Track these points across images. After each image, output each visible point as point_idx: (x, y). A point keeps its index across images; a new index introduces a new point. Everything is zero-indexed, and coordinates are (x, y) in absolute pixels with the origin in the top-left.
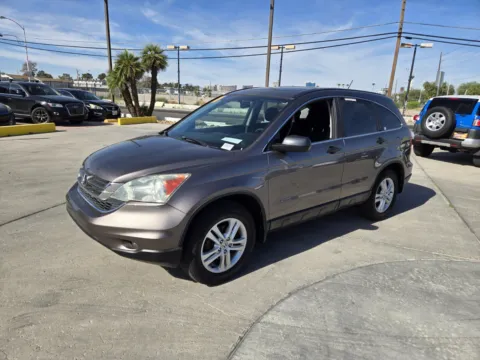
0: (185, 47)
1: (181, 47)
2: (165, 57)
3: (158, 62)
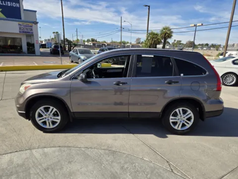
0: (201, 24)
1: (198, 25)
2: (172, 32)
3: (167, 35)
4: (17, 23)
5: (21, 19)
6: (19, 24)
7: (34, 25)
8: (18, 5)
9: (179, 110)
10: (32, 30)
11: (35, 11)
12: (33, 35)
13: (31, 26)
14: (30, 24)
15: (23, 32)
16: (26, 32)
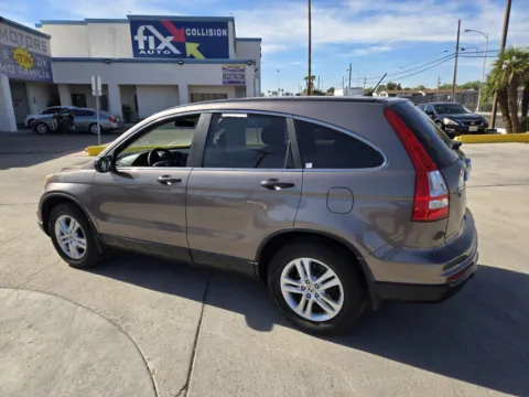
4: (221, 66)
5: (227, 57)
6: (224, 69)
7: (247, 66)
8: (224, 33)
9: (302, 263)
10: (243, 76)
11: (260, 40)
12: (245, 89)
13: (243, 70)
14: (241, 66)
15: (229, 82)
16: (232, 82)
